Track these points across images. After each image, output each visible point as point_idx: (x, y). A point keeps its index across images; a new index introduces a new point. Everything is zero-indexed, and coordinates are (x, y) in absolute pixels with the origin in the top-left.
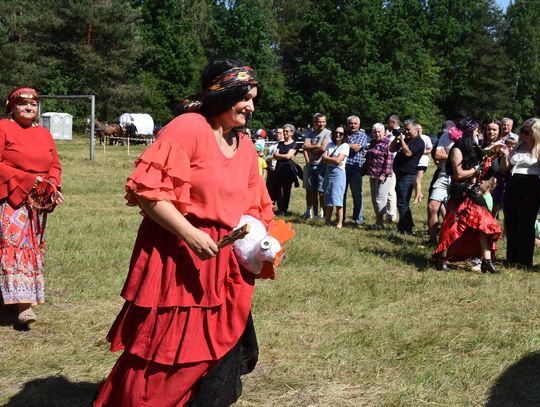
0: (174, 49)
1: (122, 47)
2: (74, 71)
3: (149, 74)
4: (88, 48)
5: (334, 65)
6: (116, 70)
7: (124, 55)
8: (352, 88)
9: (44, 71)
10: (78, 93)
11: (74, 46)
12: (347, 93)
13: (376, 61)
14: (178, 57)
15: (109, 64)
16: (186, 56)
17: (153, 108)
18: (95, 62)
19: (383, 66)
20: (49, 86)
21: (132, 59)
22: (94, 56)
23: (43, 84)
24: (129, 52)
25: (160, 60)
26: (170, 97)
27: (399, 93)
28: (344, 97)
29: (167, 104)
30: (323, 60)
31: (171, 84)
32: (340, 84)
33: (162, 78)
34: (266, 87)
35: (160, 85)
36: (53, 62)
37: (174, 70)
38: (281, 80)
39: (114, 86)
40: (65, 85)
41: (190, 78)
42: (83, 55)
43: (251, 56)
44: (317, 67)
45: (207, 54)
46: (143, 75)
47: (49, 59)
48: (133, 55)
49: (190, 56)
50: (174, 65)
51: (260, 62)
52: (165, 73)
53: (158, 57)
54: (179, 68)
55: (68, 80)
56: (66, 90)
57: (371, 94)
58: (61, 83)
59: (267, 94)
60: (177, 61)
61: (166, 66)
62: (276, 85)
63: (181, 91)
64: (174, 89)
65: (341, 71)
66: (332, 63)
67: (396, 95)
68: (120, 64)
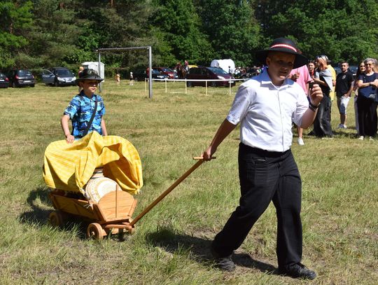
0: (175, 8)
1: (137, 9)
2: (102, 29)
3: (158, 28)
4: (113, 10)
5: (300, 13)
6: (133, 26)
7: (140, 15)
8: (315, 31)
9: (81, 31)
10: (106, 46)
11: (102, 10)
12: (311, 35)
13: (332, 9)
14: (178, 14)
15: (128, 22)
16: (184, 14)
17: (162, 55)
18: (118, 22)
19: (338, 12)
20: (84, 42)
21: (145, 18)
22: (117, 17)
23: (80, 40)
24: (143, 13)
25: (165, 17)
26: (174, 46)
27: (352, 33)
28: (309, 39)
29: (171, 52)
30: (290, 10)
31: (174, 36)
32: (305, 29)
33: (167, 31)
34: (246, 35)
35: (166, 37)
36: (87, 23)
37: (176, 25)
38: (257, 28)
39: (132, 40)
40: (96, 41)
41: (188, 30)
42: (109, 17)
43: (234, 11)
44: (285, 17)
45: (198, 11)
46: (153, 29)
47: (84, 21)
48: (146, 15)
49: (188, 13)
50: (176, 21)
51: (240, 15)
52: (169, 27)
53: (163, 15)
54: (179, 23)
55: (98, 37)
56: (97, 44)
57: (331, 35)
58: (93, 39)
59: (247, 40)
60: (178, 18)
61: (170, 22)
62: (254, 32)
63: (181, 41)
64: (177, 39)
65: (306, 18)
66: (298, 12)
67: (349, 35)
68: (137, 22)
